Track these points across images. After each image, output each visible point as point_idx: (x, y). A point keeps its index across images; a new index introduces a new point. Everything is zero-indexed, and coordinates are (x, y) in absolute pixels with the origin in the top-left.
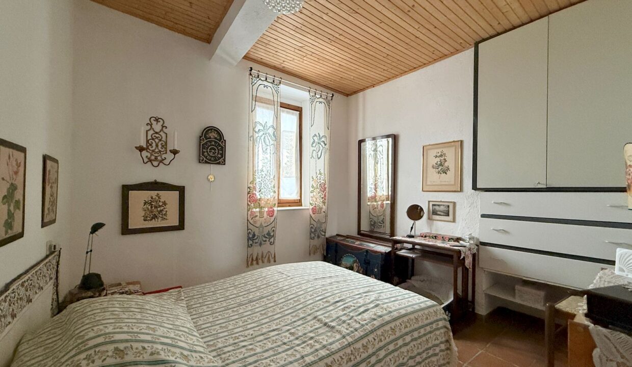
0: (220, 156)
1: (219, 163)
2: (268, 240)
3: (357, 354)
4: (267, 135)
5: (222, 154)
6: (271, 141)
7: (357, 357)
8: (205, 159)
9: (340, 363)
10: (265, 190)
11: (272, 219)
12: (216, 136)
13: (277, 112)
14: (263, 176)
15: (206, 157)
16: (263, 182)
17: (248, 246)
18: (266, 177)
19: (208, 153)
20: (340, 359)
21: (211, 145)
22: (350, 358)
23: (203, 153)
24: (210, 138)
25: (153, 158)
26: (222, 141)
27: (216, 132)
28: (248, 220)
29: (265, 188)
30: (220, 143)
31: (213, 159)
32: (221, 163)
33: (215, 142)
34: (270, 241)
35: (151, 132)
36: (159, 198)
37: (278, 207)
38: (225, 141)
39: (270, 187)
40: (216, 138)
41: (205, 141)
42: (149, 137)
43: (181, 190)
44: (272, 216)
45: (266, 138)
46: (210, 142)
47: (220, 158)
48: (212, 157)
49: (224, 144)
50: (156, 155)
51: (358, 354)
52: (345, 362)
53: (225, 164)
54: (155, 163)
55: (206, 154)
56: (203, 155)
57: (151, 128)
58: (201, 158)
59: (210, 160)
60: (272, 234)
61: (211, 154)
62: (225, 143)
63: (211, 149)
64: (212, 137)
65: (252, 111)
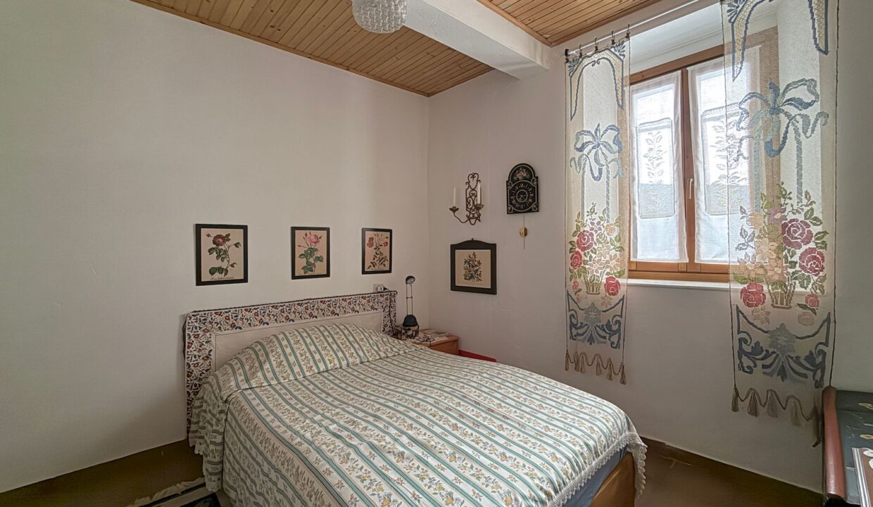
0: (530, 200)
1: (530, 211)
2: (608, 336)
3: (374, 487)
4: (601, 146)
5: (533, 198)
6: (609, 157)
7: (371, 490)
8: (513, 208)
9: (355, 468)
10: (600, 246)
11: (615, 299)
12: (525, 175)
13: (623, 96)
14: (595, 222)
15: (514, 206)
16: (596, 231)
17: (572, 337)
18: (602, 222)
19: (516, 200)
20: (359, 467)
21: (519, 189)
22: (365, 480)
23: (511, 200)
24: (518, 179)
25: (471, 216)
26: (533, 180)
27: (524, 170)
28: (568, 295)
29: (601, 243)
30: (531, 183)
31: (522, 206)
32: (533, 210)
33: (525, 184)
34: (612, 339)
35: (470, 190)
36: (475, 257)
37: (630, 277)
38: (537, 178)
39: (609, 239)
40: (525, 178)
41: (513, 185)
42: (468, 196)
43: (492, 247)
44: (614, 294)
45: (600, 152)
46: (519, 184)
47: (531, 204)
48: (520, 204)
49: (535, 183)
50: (474, 212)
51: (374, 490)
52: (358, 475)
53: (538, 211)
54: (473, 221)
55: (514, 202)
56: (511, 203)
57: (469, 186)
58: (509, 208)
59: (519, 208)
60: (615, 328)
61: (520, 200)
62: (537, 181)
63: (519, 195)
64: (520, 178)
65: (572, 118)
